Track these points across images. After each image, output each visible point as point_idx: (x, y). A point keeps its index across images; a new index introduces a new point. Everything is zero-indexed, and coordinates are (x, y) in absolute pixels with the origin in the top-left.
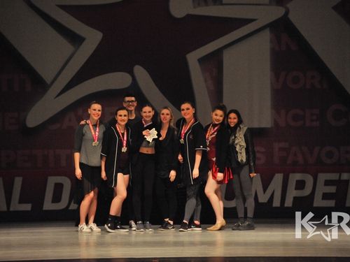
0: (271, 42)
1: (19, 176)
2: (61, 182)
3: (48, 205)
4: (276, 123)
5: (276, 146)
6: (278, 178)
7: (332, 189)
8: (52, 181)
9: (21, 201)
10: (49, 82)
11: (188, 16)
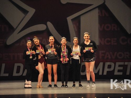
0: (99, 13)
1: (4, 63)
2: (19, 65)
3: (15, 74)
4: (100, 43)
5: (101, 52)
6: (101, 64)
7: (121, 68)
8: (16, 65)
9: (4, 73)
10: (15, 28)
11: (67, 3)
